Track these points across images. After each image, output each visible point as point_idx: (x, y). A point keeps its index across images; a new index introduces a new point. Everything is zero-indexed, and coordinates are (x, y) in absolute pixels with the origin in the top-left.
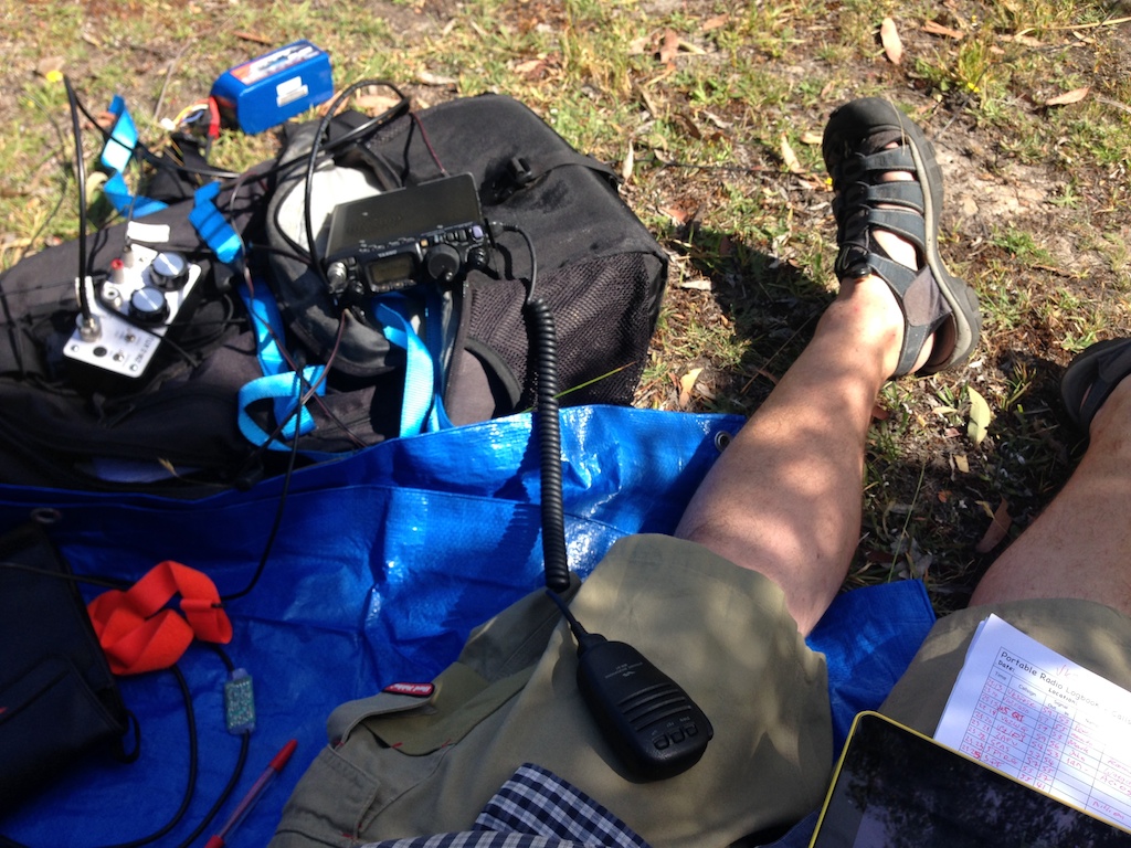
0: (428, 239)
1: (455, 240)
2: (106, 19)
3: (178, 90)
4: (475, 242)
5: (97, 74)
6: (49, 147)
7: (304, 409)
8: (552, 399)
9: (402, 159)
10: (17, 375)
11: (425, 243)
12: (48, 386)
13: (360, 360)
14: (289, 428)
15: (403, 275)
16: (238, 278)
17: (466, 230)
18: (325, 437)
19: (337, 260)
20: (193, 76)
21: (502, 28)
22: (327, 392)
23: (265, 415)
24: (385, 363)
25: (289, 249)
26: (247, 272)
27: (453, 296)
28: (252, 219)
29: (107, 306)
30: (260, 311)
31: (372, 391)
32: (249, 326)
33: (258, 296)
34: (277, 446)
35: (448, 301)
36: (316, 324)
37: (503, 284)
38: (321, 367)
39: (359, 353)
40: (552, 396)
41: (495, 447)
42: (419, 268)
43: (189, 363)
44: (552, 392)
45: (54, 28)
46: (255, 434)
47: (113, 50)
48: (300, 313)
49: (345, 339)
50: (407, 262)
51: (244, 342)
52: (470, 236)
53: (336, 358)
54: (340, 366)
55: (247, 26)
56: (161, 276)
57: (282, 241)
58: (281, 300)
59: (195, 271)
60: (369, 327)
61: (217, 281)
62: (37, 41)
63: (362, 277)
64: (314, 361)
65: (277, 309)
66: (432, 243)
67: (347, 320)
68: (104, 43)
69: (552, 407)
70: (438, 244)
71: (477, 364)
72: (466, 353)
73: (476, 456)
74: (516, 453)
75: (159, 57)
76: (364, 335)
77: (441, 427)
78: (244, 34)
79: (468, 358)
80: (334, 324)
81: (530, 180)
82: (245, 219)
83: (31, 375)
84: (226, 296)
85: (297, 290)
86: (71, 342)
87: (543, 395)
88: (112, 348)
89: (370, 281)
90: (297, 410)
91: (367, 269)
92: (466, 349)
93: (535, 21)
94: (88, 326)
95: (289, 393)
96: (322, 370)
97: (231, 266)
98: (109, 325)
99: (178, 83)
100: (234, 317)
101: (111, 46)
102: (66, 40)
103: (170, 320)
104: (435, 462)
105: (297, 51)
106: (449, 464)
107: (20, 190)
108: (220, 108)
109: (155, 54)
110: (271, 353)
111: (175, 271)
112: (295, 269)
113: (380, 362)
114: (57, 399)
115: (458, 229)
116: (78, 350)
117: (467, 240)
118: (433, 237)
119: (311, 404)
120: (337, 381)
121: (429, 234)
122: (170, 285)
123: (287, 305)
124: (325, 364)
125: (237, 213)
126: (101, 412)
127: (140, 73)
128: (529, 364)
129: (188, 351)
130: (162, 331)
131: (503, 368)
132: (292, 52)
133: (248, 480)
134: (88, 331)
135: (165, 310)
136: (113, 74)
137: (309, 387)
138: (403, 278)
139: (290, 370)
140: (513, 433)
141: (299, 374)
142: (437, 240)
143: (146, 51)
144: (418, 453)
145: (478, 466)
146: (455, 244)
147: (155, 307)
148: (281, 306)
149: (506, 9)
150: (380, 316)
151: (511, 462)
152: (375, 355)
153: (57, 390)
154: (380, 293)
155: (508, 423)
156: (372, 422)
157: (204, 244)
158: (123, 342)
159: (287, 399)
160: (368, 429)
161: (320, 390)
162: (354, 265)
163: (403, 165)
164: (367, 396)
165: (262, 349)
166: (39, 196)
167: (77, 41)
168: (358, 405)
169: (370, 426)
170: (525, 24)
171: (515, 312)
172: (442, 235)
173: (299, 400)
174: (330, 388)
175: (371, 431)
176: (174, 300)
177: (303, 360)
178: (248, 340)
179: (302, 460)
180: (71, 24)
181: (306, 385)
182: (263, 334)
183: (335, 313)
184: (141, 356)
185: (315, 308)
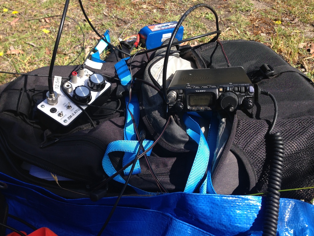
0: (223, 88)
1: (238, 91)
2: (112, 10)
3: (128, 33)
4: (249, 95)
5: (104, 24)
6: (80, 42)
7: (138, 162)
8: (277, 192)
9: (209, 58)
10: (15, 113)
11: (221, 90)
12: (28, 121)
13: (172, 143)
14: (128, 170)
15: (206, 104)
16: (126, 93)
17: (246, 87)
18: (145, 178)
19: (174, 90)
20: (135, 30)
21: (247, 32)
22: (151, 154)
23: (118, 159)
24: (184, 147)
25: (152, 83)
26: (131, 90)
27: (226, 121)
28: (139, 71)
29: (64, 91)
30: (131, 108)
31: (174, 160)
32: (124, 115)
33: (132, 102)
34: (120, 179)
35: (223, 123)
36: (155, 119)
37: (254, 120)
38: (152, 142)
39: (172, 138)
40: (277, 189)
41: (238, 212)
42: (215, 102)
43: (92, 125)
44: (277, 187)
45: (95, 9)
46: (109, 169)
47: (111, 18)
48: (149, 113)
49: (167, 130)
50: (209, 98)
51: (119, 120)
52: (247, 90)
53: (160, 139)
54: (161, 144)
55: (157, 19)
56: (92, 83)
57: (149, 78)
58: (142, 105)
59: (108, 85)
60: (181, 127)
61: (117, 92)
62: (88, 11)
63: (184, 101)
64: (149, 138)
65: (139, 109)
66: (225, 90)
67: (171, 121)
68: (109, 16)
69: (276, 197)
70: (229, 91)
71: (235, 160)
72: (230, 153)
73: (225, 214)
74: (248, 218)
75: (125, 23)
76: (177, 130)
77: (207, 192)
78: (156, 20)
79: (231, 156)
80: (164, 121)
81: (272, 75)
82: (136, 70)
83: (21, 114)
84: (119, 99)
85: (151, 102)
86: (43, 103)
87: (271, 187)
88: (59, 110)
89: (188, 103)
90: (134, 162)
91: (188, 96)
92: (231, 151)
93: (260, 32)
94: (51, 97)
95: (132, 151)
96: (151, 143)
97: (125, 87)
98: (62, 99)
99: (129, 31)
100: (119, 109)
101: (112, 17)
102: (98, 12)
103: (89, 104)
104: (201, 211)
105: (173, 24)
106: (208, 214)
107: (64, 52)
108: (141, 38)
109: (124, 22)
110: (130, 129)
111: (99, 82)
112: (152, 92)
113: (182, 146)
114: (30, 128)
115: (241, 86)
116: (45, 108)
117: (244, 93)
118: (227, 88)
119: (142, 160)
120: (157, 150)
121: (224, 86)
122: (95, 88)
123: (144, 108)
124: (154, 141)
125: (134, 67)
126: (45, 138)
127: (118, 26)
128: (265, 167)
129: (93, 120)
130: (84, 108)
131: (249, 165)
132: (171, 24)
133: (97, 196)
134: (51, 99)
135: (89, 98)
136: (109, 25)
137: (144, 151)
138: (205, 106)
139: (137, 140)
140: (250, 206)
141: (140, 143)
142: (228, 89)
143: (122, 20)
144: (193, 203)
145: (225, 220)
146: (238, 93)
147: (84, 95)
148: (141, 108)
149: (249, 27)
150: (187, 123)
151: (245, 223)
152: (180, 142)
153: (32, 124)
154: (191, 110)
155: (248, 200)
156: (170, 176)
157: (117, 76)
158: (66, 108)
159: (131, 154)
160: (167, 179)
161: (148, 154)
162: (182, 94)
163: (209, 61)
164: (171, 161)
165: (126, 126)
166: (70, 56)
167: (101, 14)
168: (165, 165)
169: (169, 178)
170: (256, 32)
171: (261, 137)
172: (232, 87)
173: (136, 156)
174: (153, 153)
175: (169, 181)
176: (94, 95)
177: (144, 136)
178: (122, 120)
179: (129, 190)
180: (101, 8)
181: (142, 149)
182: (129, 119)
183: (166, 116)
184: (71, 117)
185: (157, 112)
